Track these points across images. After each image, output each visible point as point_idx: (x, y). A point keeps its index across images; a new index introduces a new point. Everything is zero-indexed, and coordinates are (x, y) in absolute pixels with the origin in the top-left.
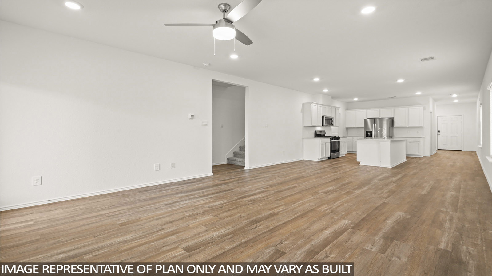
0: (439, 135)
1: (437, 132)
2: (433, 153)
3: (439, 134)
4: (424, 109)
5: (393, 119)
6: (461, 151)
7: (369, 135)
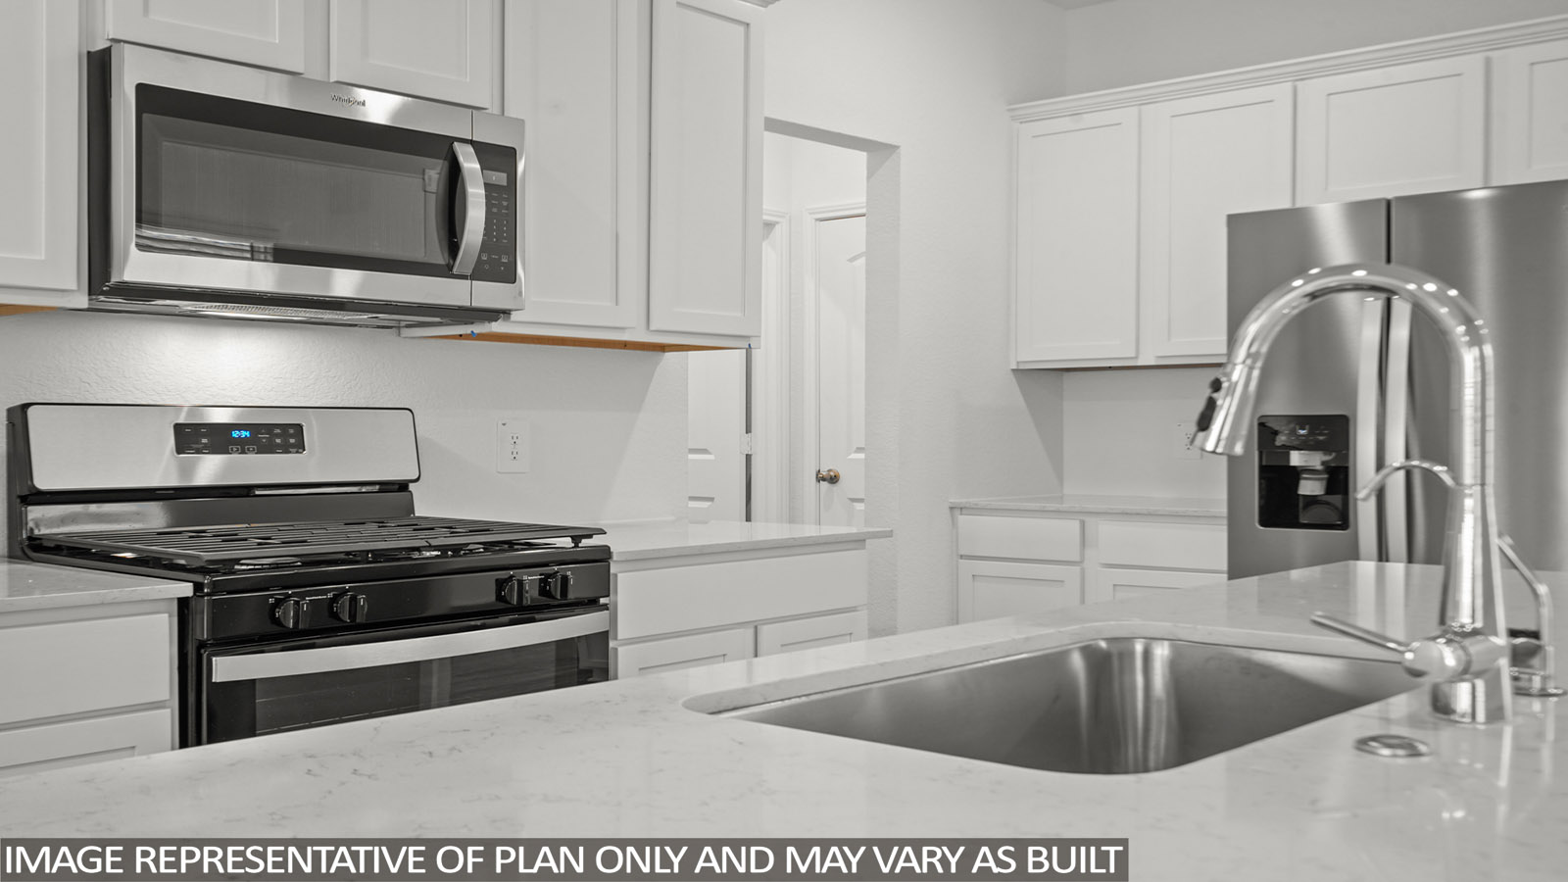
7: (1309, 487)
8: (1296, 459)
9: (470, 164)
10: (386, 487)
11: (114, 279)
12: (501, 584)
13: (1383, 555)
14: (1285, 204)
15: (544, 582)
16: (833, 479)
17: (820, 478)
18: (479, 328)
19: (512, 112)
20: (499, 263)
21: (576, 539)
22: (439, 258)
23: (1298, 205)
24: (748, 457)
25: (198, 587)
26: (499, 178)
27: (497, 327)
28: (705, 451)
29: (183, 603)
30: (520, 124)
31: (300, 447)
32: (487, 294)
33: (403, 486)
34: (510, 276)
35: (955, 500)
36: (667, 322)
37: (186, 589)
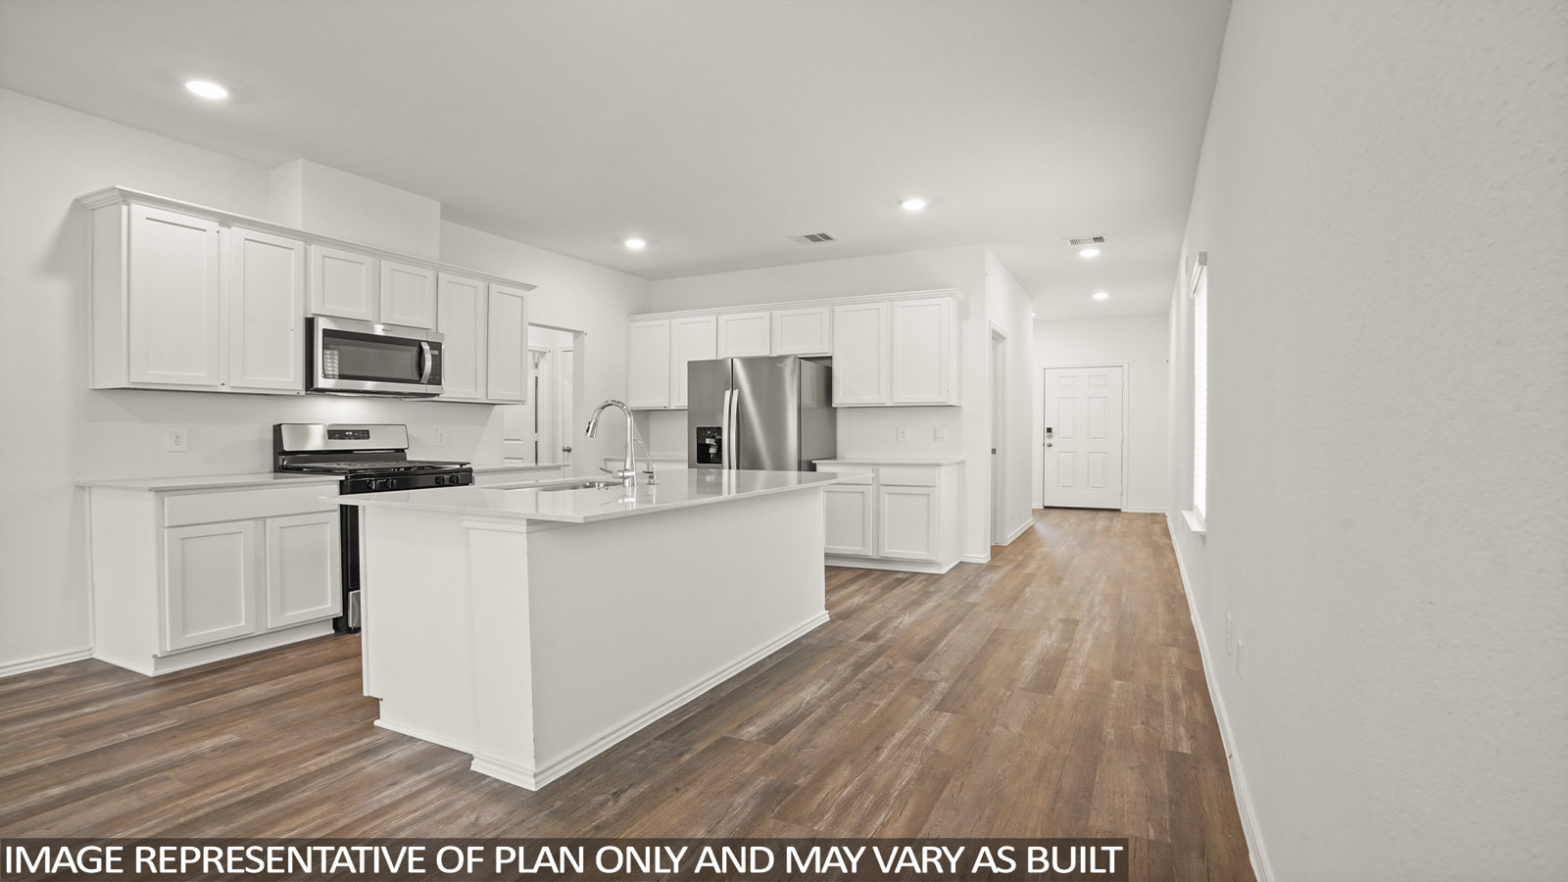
0: (1050, 446)
1: (1038, 432)
2: (1009, 537)
3: (1047, 441)
4: (964, 311)
5: (826, 363)
6: (1119, 510)
7: (712, 451)
8: (708, 441)
9: (426, 347)
10: (397, 450)
11: (315, 387)
12: (437, 478)
13: (730, 468)
14: (714, 358)
15: (451, 478)
16: (569, 451)
17: (564, 450)
18: (428, 399)
19: (440, 331)
20: (436, 378)
21: (461, 465)
22: (417, 378)
23: (719, 358)
24: (536, 442)
25: (346, 477)
26: (436, 352)
27: (435, 399)
28: (519, 440)
29: (341, 481)
30: (442, 335)
31: (368, 437)
32: (431, 389)
33: (403, 450)
34: (440, 383)
35: (607, 457)
36: (493, 396)
37: (343, 478)
